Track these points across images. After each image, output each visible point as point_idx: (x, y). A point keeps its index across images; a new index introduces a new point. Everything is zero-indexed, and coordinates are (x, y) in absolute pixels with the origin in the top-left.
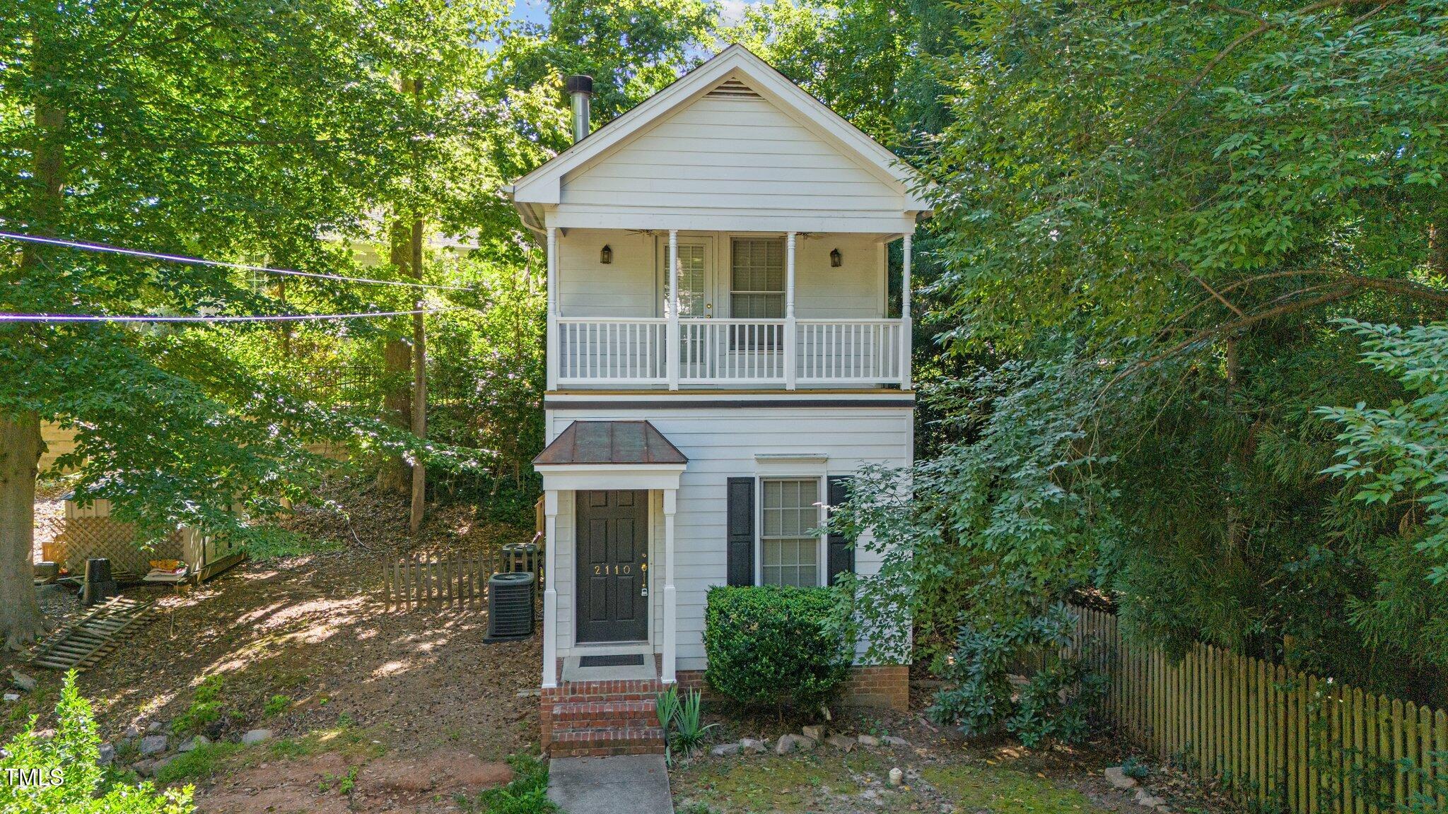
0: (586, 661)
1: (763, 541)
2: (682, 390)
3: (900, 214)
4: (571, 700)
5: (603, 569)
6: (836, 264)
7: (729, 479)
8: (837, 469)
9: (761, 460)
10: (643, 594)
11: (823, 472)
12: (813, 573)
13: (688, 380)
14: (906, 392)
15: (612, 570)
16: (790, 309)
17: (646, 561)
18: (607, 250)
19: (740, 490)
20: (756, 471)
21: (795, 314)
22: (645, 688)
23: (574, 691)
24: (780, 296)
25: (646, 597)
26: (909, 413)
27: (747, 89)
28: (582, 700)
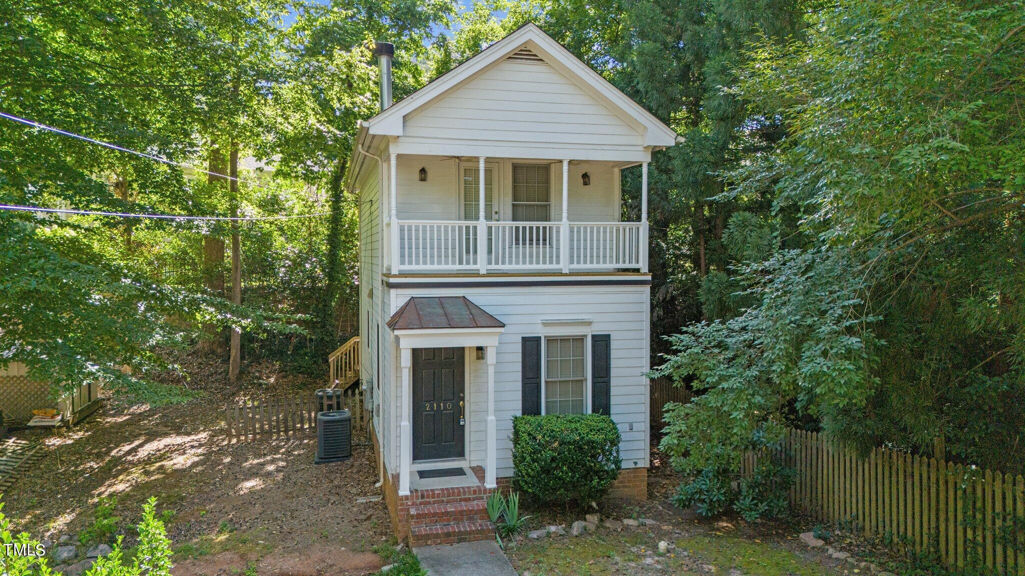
0: (422, 474)
1: (546, 382)
2: (489, 274)
3: (641, 148)
4: (421, 503)
5: (432, 407)
6: (585, 184)
7: (523, 338)
8: (599, 329)
9: (546, 324)
10: (462, 423)
11: (588, 332)
12: (581, 404)
13: (493, 267)
14: (645, 274)
15: (439, 406)
16: (565, 215)
17: (463, 399)
18: (423, 171)
19: (530, 345)
20: (542, 332)
21: (569, 219)
22: (475, 492)
23: (423, 497)
24: (546, 206)
25: (464, 426)
26: (647, 289)
27: (535, 55)
28: (429, 503)
